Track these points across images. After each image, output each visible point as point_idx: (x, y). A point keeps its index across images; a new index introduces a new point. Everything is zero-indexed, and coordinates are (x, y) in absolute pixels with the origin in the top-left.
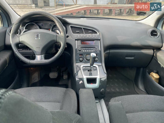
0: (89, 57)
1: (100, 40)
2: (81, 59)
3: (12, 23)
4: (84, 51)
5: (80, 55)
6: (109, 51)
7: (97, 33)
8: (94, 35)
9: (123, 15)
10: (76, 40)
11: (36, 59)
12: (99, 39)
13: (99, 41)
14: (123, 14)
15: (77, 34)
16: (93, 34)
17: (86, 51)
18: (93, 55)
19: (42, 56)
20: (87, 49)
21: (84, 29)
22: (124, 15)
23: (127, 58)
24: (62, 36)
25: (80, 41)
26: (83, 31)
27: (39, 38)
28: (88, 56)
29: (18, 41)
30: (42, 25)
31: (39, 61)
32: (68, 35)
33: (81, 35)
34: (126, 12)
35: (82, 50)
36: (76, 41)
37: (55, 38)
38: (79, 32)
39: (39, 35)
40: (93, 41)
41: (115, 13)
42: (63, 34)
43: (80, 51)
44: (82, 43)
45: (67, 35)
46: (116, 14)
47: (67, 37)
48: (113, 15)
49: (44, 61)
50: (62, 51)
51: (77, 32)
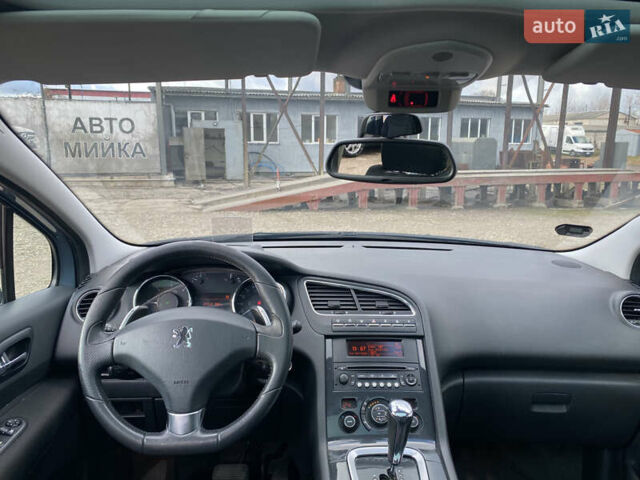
0: (382, 413)
1: (422, 337)
2: (350, 421)
3: (92, 271)
4: (359, 384)
5: (346, 403)
6: (460, 380)
7: (409, 309)
8: (398, 318)
9: (496, 206)
10: (327, 337)
11: (167, 432)
12: (420, 333)
13: (419, 341)
14: (495, 202)
15: (331, 315)
16: (395, 315)
17: (367, 385)
18: (399, 411)
19: (192, 417)
20: (372, 376)
21: (357, 292)
22: (498, 208)
23: (537, 409)
24: (276, 335)
25: (342, 343)
26: (353, 301)
27: (189, 345)
28: (377, 406)
29: (109, 352)
30: (203, 282)
31: (180, 439)
32: (299, 323)
33: (348, 318)
34: (507, 195)
35: (352, 379)
36: (329, 341)
37: (248, 343)
38: (338, 303)
39: (190, 331)
40: (397, 343)
41: (465, 198)
42: (278, 323)
43: (344, 383)
44: (350, 352)
45: (294, 324)
46: (469, 204)
47: (297, 330)
48: (456, 207)
49: (200, 439)
50: (273, 396)
51: (331, 304)
